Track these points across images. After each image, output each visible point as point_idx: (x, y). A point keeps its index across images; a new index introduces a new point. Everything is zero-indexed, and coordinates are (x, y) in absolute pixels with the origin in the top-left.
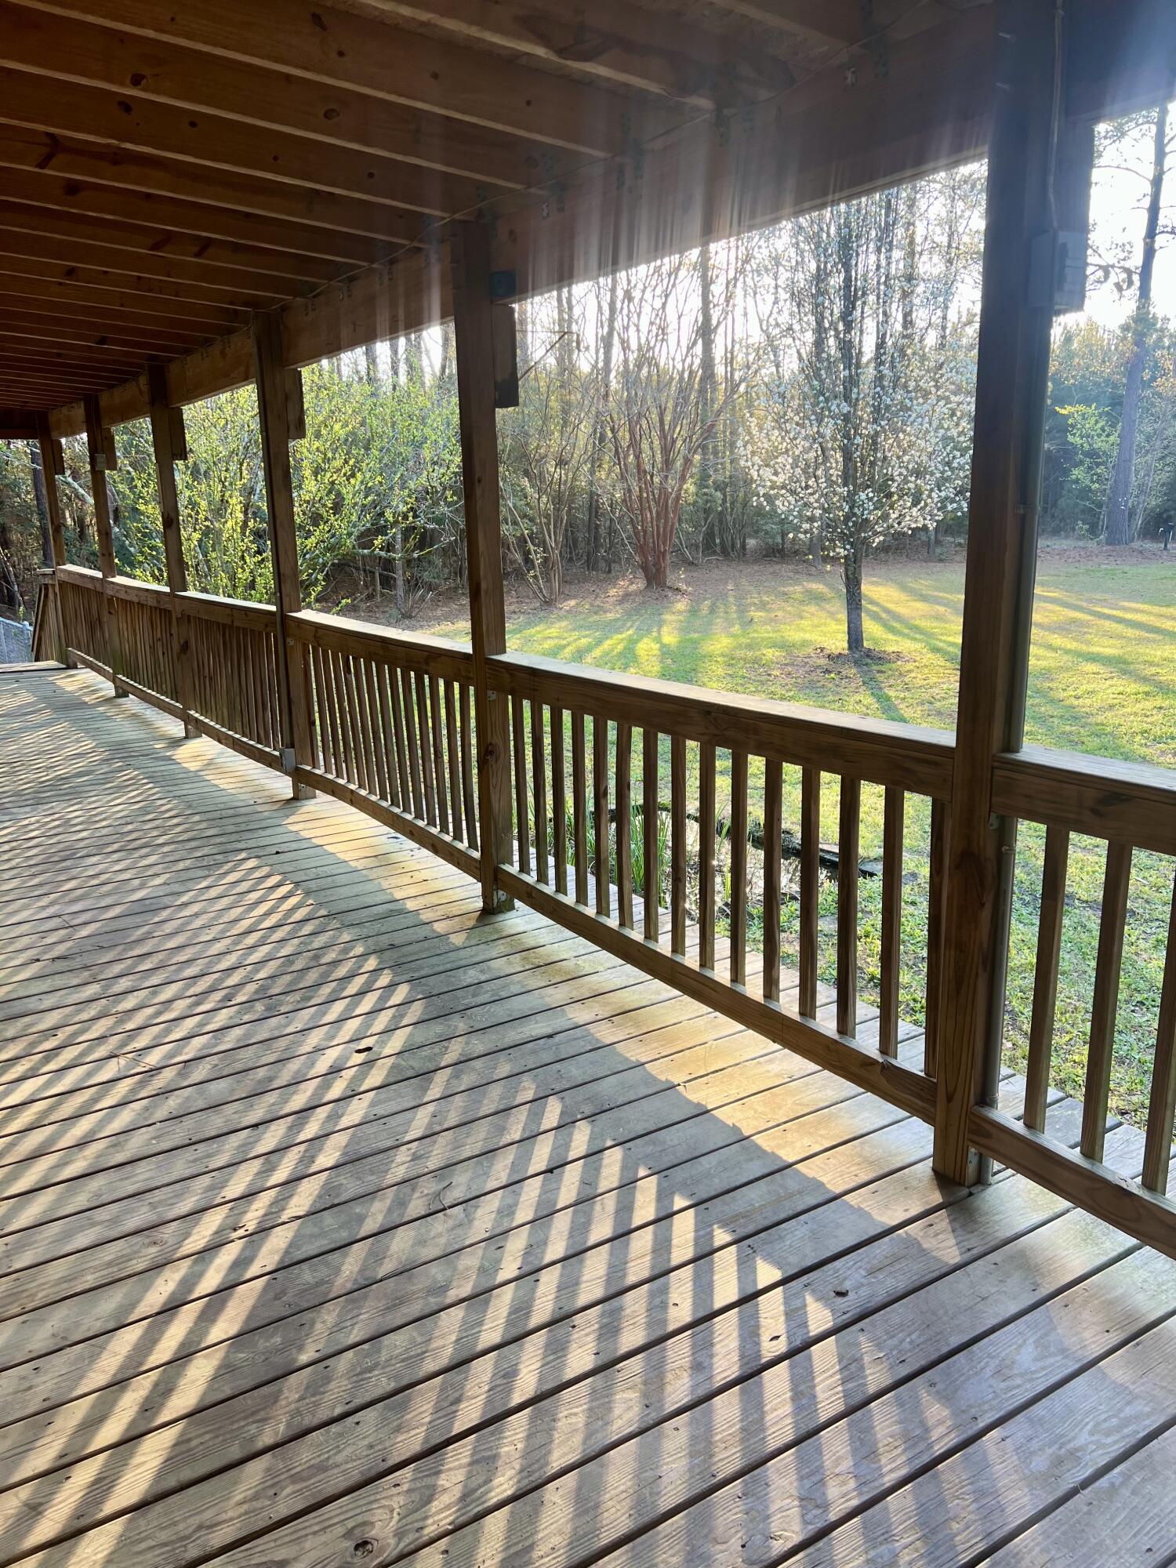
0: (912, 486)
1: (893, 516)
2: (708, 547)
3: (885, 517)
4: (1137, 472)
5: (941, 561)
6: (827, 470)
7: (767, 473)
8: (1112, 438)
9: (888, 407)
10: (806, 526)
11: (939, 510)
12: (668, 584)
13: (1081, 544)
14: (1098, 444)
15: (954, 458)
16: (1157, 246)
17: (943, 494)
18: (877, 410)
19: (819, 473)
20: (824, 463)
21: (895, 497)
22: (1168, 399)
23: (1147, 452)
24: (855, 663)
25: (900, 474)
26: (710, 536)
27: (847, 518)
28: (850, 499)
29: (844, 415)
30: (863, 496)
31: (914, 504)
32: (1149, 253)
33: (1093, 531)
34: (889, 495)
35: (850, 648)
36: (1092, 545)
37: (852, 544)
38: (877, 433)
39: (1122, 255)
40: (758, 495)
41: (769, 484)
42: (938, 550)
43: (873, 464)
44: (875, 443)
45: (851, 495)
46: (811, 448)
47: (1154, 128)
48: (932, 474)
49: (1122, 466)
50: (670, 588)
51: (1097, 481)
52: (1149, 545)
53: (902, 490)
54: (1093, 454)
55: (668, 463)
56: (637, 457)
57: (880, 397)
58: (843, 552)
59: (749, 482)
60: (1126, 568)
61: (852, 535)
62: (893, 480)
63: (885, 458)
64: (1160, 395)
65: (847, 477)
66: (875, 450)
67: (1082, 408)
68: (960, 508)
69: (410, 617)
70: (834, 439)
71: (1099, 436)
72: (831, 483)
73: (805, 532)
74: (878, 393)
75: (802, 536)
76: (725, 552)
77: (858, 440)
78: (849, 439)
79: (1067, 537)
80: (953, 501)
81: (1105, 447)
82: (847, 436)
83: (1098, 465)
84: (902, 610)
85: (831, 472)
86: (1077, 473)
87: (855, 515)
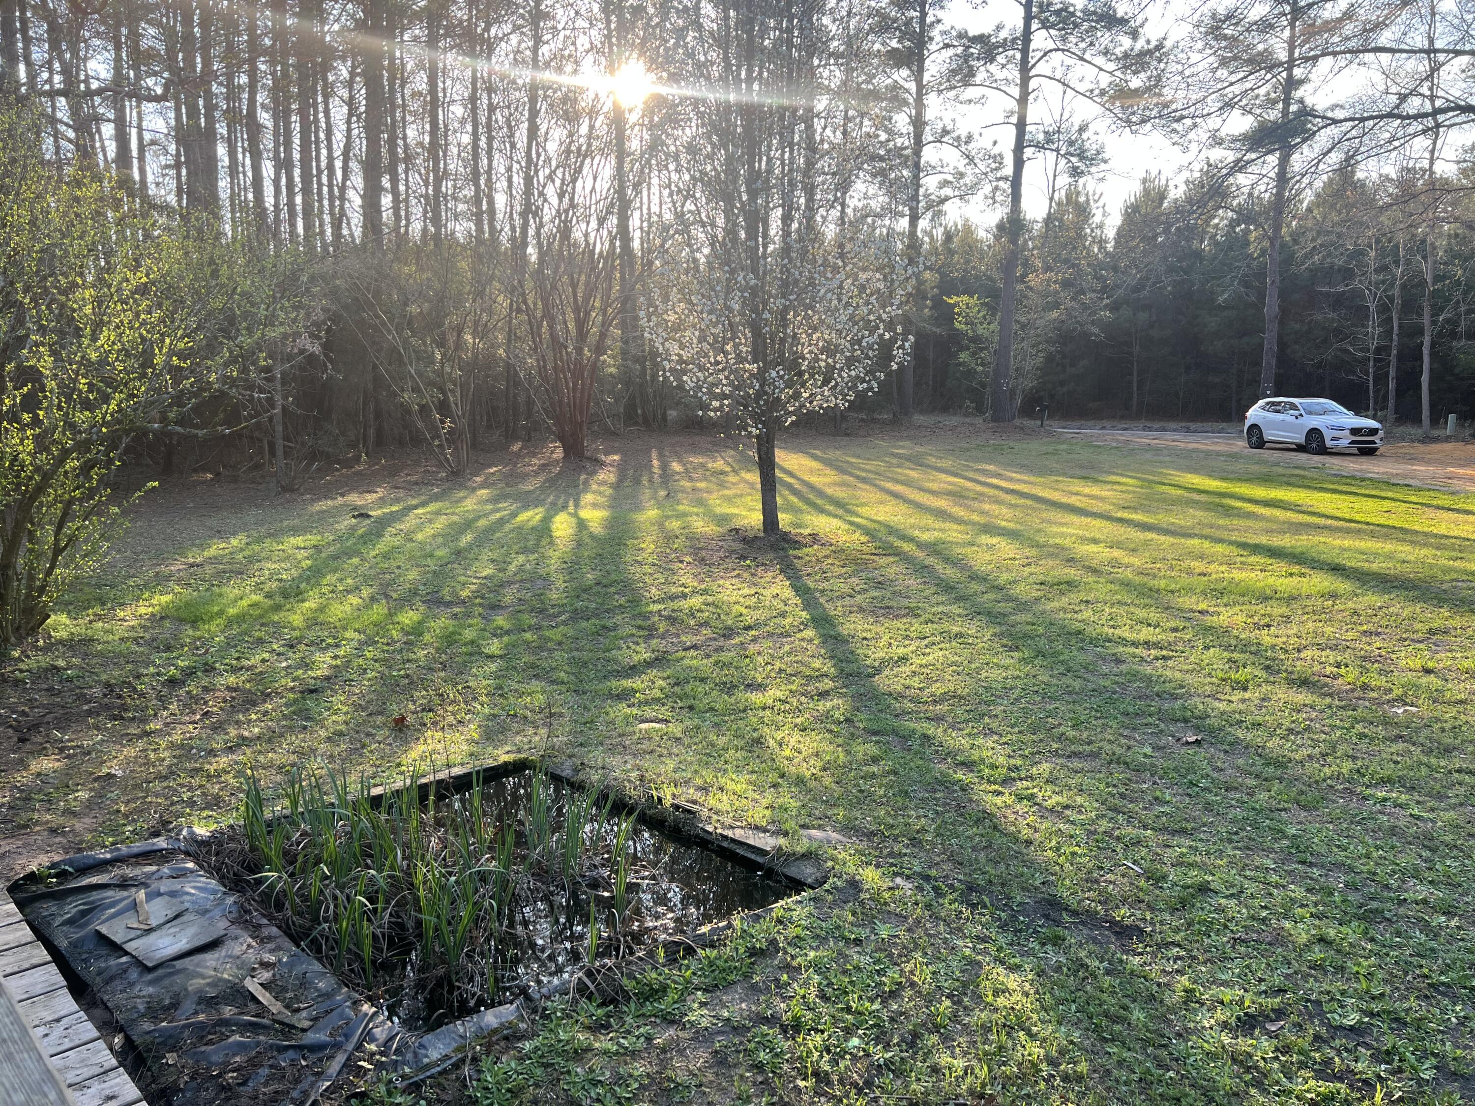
0: (823, 364)
1: (806, 395)
2: (630, 417)
3: (797, 396)
4: (1015, 357)
5: (847, 435)
6: (736, 346)
7: (674, 348)
8: (992, 327)
9: (796, 282)
10: (717, 404)
11: (849, 389)
12: (588, 454)
13: (968, 420)
14: (980, 330)
15: (863, 337)
16: (1025, 157)
17: (853, 373)
18: (785, 284)
19: (728, 348)
20: (733, 339)
21: (807, 376)
22: (1039, 293)
23: (1023, 339)
24: (772, 546)
25: (811, 352)
26: (631, 408)
27: (759, 395)
28: (761, 376)
29: (751, 288)
30: (774, 374)
31: (825, 382)
32: (1019, 164)
33: (980, 410)
34: (800, 374)
35: (765, 530)
36: (979, 421)
37: (763, 423)
38: (785, 310)
39: (994, 166)
40: (664, 371)
41: (674, 358)
42: (844, 425)
43: (783, 341)
44: (784, 319)
45: (762, 372)
46: (718, 322)
47: (1018, 56)
48: (843, 352)
49: (1002, 352)
50: (588, 458)
51: (982, 364)
52: (1028, 423)
53: (813, 368)
54: (976, 339)
55: (582, 335)
56: (551, 327)
57: (788, 270)
58: (755, 432)
59: (654, 354)
60: (1012, 444)
61: (763, 413)
62: (804, 359)
63: (795, 334)
64: (1031, 289)
65: (757, 354)
66: (785, 326)
67: (965, 298)
68: (871, 389)
69: (292, 490)
70: (742, 314)
71: (981, 324)
72: (740, 359)
73: (715, 410)
74: (785, 266)
75: (712, 414)
76: (646, 422)
77: (766, 315)
78: (757, 314)
79: (955, 414)
80: (863, 381)
81: (986, 334)
82: (754, 310)
83: (982, 349)
84: (814, 480)
85: (741, 347)
86: (964, 356)
87: (766, 393)
